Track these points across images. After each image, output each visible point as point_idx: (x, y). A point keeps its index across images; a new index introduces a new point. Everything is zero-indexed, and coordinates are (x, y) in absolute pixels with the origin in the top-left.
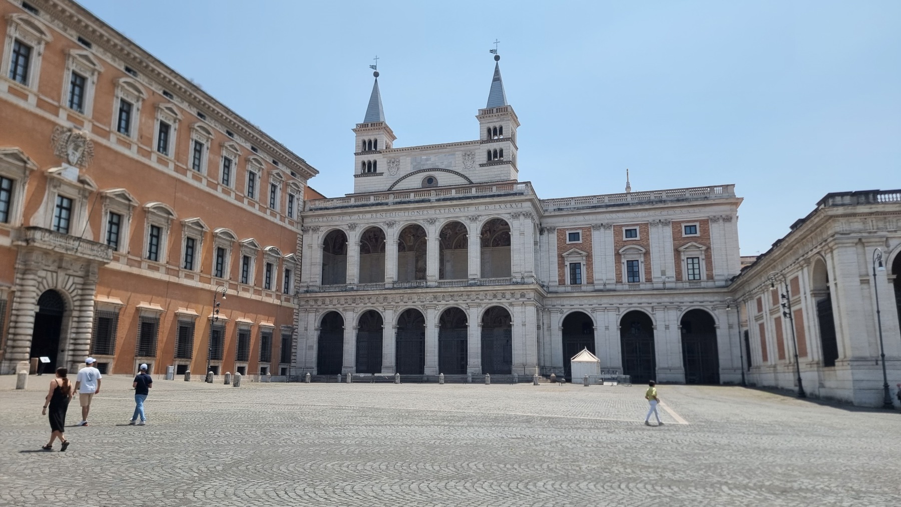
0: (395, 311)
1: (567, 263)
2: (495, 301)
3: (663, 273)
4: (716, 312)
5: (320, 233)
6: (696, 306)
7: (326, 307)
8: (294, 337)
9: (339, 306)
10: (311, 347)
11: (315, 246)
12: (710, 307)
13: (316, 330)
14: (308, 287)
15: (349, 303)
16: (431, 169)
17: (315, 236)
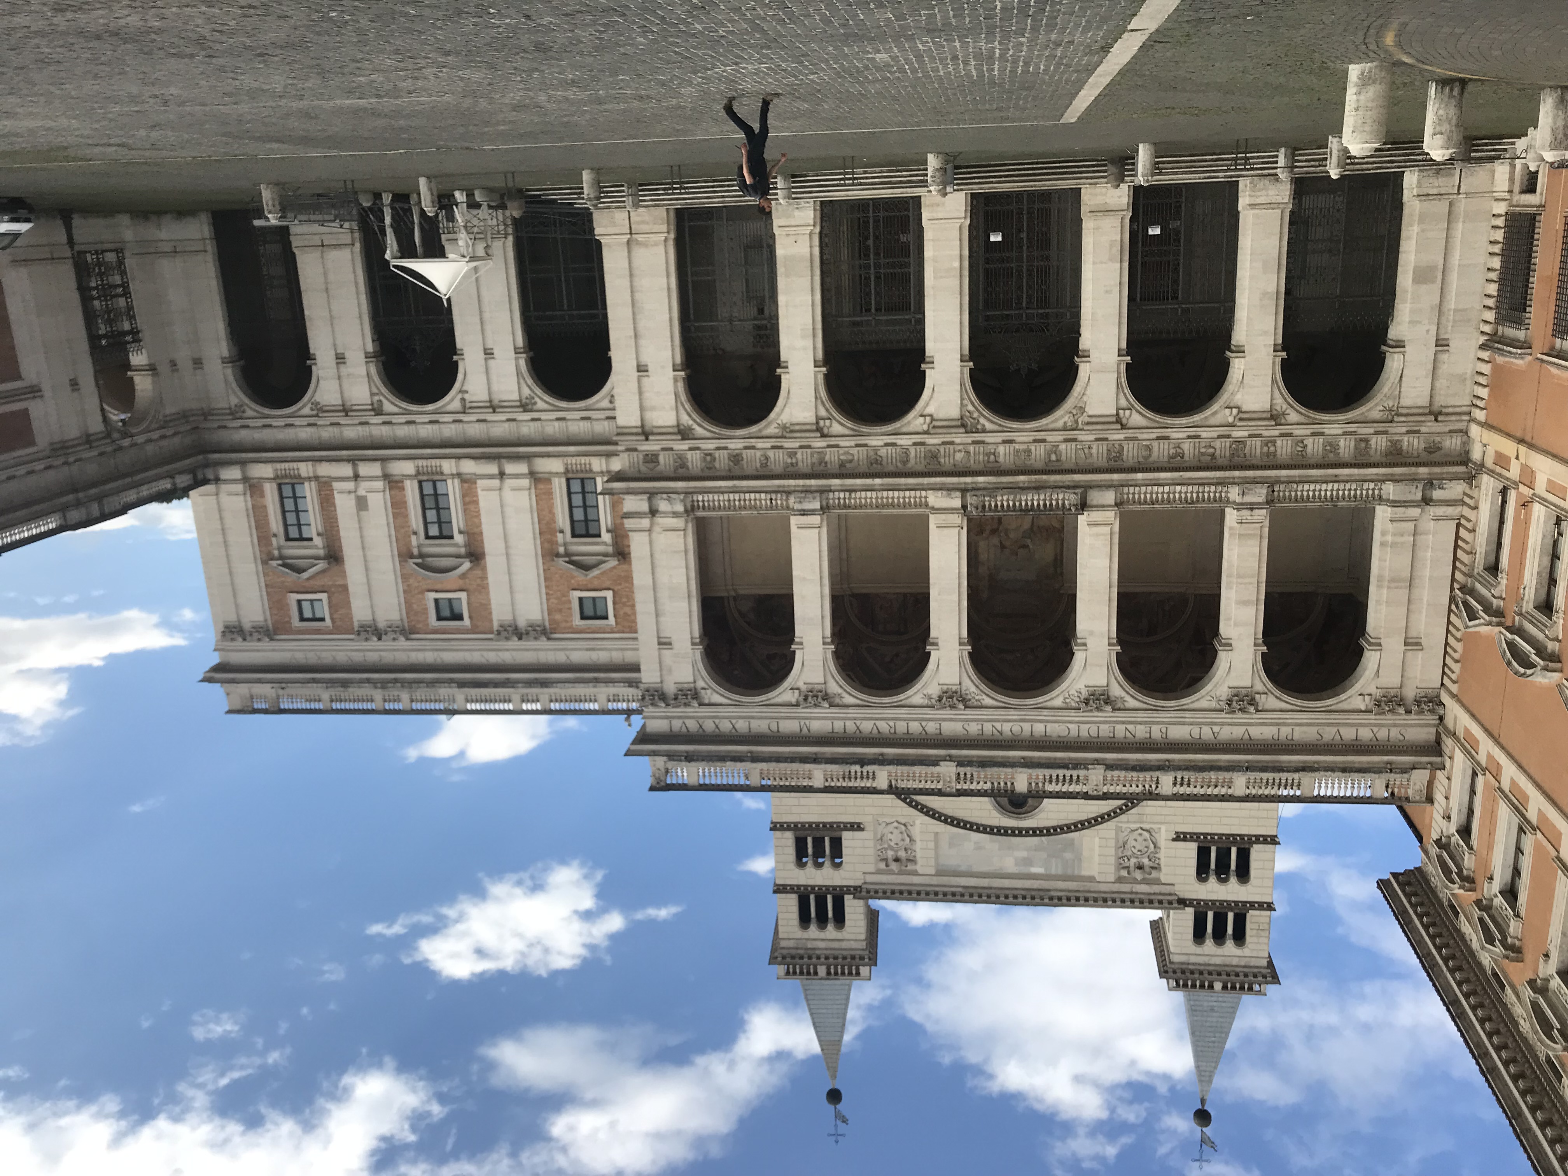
0: (1082, 410)
1: (606, 537)
2: (735, 445)
3: (362, 504)
4: (234, 401)
5: (1372, 689)
6: (279, 416)
7: (1352, 427)
8: (1490, 316)
9: (1299, 431)
10: (1422, 276)
11: (1393, 645)
12: (249, 413)
13: (1400, 344)
14: (1427, 501)
15: (1258, 442)
16: (1013, 834)
17: (1391, 679)
